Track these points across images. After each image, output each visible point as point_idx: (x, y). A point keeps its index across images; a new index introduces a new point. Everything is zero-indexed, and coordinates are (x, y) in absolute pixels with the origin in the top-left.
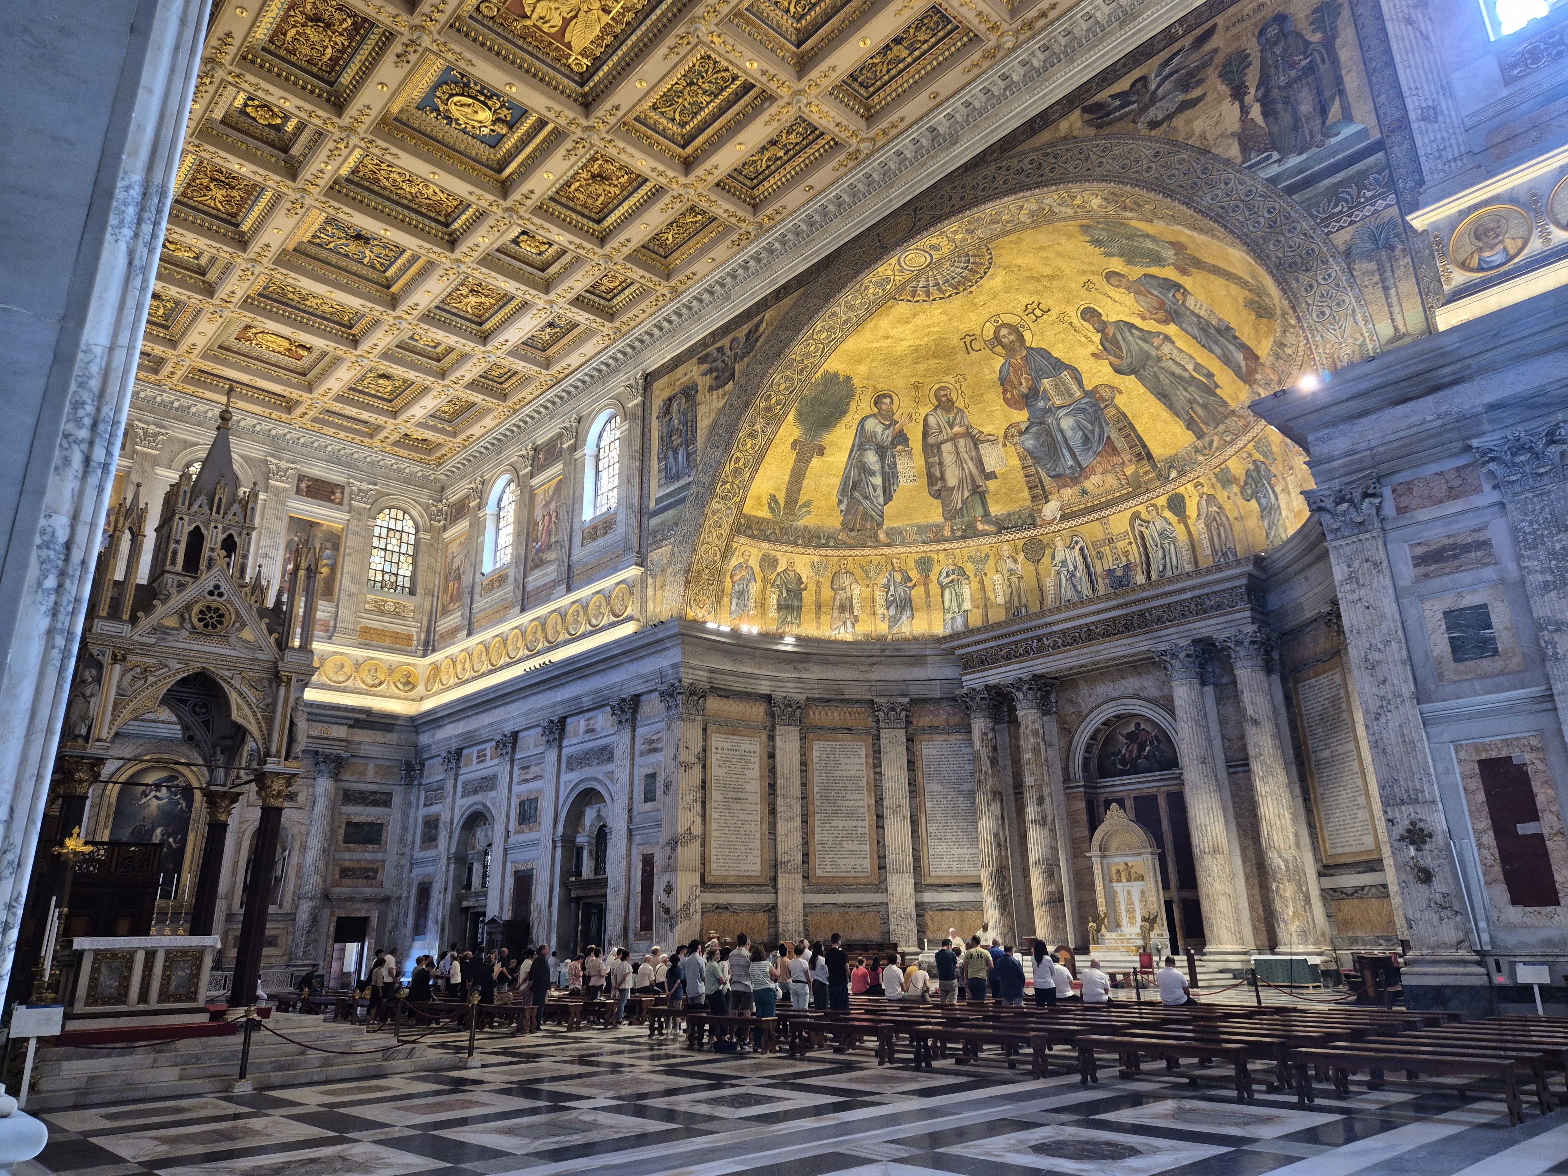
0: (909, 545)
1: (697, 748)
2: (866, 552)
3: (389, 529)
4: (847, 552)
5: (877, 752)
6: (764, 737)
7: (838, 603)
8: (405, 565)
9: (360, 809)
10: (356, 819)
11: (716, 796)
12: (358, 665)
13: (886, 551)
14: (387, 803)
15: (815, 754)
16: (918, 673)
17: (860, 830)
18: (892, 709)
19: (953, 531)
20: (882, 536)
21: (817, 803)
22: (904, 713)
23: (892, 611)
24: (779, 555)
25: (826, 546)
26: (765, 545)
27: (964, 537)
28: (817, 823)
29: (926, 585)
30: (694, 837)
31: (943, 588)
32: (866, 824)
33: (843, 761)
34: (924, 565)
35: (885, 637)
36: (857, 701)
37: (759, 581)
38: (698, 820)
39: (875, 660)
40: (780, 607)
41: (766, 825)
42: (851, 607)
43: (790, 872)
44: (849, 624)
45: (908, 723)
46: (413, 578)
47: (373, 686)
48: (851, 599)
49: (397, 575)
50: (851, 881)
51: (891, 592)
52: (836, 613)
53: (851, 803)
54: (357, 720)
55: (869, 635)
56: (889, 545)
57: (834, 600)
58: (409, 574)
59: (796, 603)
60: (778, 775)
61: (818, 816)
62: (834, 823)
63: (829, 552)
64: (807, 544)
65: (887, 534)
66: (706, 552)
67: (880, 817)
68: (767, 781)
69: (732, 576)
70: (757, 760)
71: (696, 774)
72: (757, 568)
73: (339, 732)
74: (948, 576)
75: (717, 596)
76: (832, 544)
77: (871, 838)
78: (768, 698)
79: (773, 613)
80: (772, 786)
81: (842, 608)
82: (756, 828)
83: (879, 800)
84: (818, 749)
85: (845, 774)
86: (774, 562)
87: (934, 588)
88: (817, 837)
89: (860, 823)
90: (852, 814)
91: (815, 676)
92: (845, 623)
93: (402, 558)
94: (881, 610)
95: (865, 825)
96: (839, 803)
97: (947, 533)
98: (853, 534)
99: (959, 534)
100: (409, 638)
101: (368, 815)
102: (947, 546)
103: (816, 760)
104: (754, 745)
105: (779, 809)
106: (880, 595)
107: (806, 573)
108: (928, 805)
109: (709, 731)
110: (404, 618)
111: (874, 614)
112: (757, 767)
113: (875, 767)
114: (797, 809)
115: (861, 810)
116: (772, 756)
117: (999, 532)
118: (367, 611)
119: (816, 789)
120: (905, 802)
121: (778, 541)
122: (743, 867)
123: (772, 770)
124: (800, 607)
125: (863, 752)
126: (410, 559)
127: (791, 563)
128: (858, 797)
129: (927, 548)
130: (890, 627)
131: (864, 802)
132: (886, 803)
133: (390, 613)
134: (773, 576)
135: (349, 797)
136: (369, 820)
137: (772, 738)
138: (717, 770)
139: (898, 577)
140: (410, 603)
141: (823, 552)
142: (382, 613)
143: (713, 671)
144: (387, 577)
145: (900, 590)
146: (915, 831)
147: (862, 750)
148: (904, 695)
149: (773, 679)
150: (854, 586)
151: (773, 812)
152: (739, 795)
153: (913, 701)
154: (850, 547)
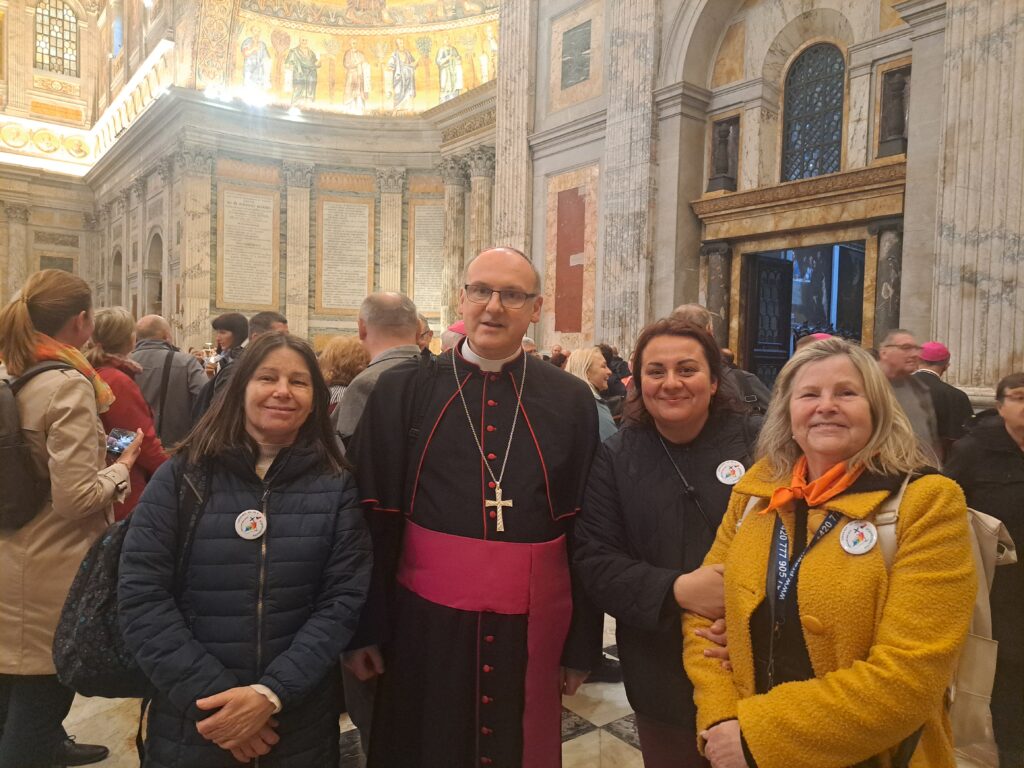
0: (410, 25)
1: (206, 200)
2: (373, 32)
3: (50, 18)
4: (357, 32)
5: (377, 213)
6: (277, 195)
7: (350, 80)
8: (70, 51)
9: (51, 246)
10: (49, 254)
11: (227, 242)
12: (32, 134)
13: (391, 31)
14: (74, 243)
15: (325, 212)
16: (416, 146)
17: (361, 275)
18: (391, 177)
19: (445, 12)
20: (386, 16)
21: (325, 252)
22: (401, 181)
23: (398, 89)
24: (290, 33)
25: (336, 25)
26: (275, 22)
27: (455, 18)
28: (325, 267)
29: (427, 65)
30: (204, 273)
31: (440, 68)
32: (366, 269)
33: (349, 219)
34: (424, 44)
35: (390, 113)
36: (364, 169)
37: (273, 56)
38: (208, 260)
39: (378, 133)
40: (295, 83)
41: (277, 267)
42: (362, 84)
43: (297, 304)
44: (359, 100)
45: (405, 188)
46: (78, 61)
47: (48, 152)
48: (362, 77)
49: (63, 59)
50: (350, 312)
51: (398, 72)
52: (348, 89)
53: (354, 253)
54: (34, 178)
55: (377, 111)
56: (392, 25)
57: (346, 78)
58: (73, 58)
59: (311, 79)
60: (289, 227)
61: (325, 262)
62: (340, 268)
63: (340, 31)
64: (317, 22)
65: (390, 14)
66: (210, 25)
67: (376, 264)
68: (278, 232)
69: (243, 50)
70: (270, 215)
71: (206, 223)
72: (269, 44)
73: (22, 187)
74: (444, 56)
75: (228, 68)
76: (341, 22)
77: (369, 281)
78: (280, 163)
79: (288, 86)
80: (283, 236)
81: (354, 85)
82: (270, 269)
83: (377, 252)
84: (327, 209)
85: (349, 229)
86: (287, 39)
87: (433, 69)
88: (324, 278)
89: (361, 269)
90: (354, 262)
91: (325, 146)
92: (355, 99)
93: (67, 44)
94: (388, 88)
95: (365, 271)
96: (344, 252)
97: (440, 14)
98: (360, 13)
99: (450, 14)
100: (78, 114)
101: (59, 252)
102: (442, 26)
103: (325, 217)
104: (268, 203)
105: (289, 254)
106: (388, 76)
107: (319, 53)
108: (417, 256)
109: (220, 188)
110: (71, 97)
111: (383, 92)
112: (270, 221)
113: (375, 225)
114: (306, 255)
115: (362, 259)
116: (284, 212)
117: (483, 13)
118: (35, 88)
119: (325, 241)
120: (398, 254)
121: (286, 18)
122: (254, 298)
123: (284, 223)
124: (315, 83)
125: (366, 212)
126: (73, 46)
127: (303, 41)
128: (361, 248)
129: (426, 28)
130: (396, 105)
131: (366, 252)
132: (382, 254)
133: (57, 91)
134: (287, 52)
135: (40, 237)
136: (61, 255)
137: (284, 197)
138: (229, 220)
139: (403, 58)
140: (75, 83)
141: (334, 30)
142: (50, 90)
143: (221, 136)
144: (53, 60)
145: (405, 69)
146: (403, 277)
147: (367, 210)
148: (402, 165)
149: (283, 146)
150: (365, 65)
151: (284, 256)
152: (253, 242)
153: (407, 171)
154: (357, 26)
